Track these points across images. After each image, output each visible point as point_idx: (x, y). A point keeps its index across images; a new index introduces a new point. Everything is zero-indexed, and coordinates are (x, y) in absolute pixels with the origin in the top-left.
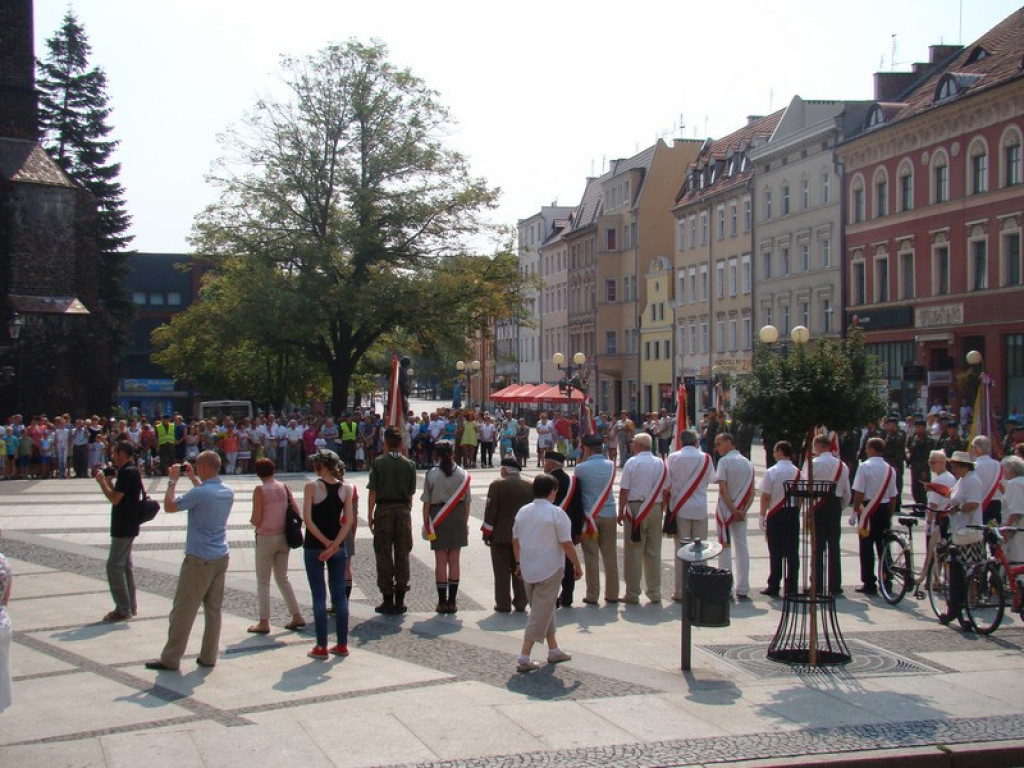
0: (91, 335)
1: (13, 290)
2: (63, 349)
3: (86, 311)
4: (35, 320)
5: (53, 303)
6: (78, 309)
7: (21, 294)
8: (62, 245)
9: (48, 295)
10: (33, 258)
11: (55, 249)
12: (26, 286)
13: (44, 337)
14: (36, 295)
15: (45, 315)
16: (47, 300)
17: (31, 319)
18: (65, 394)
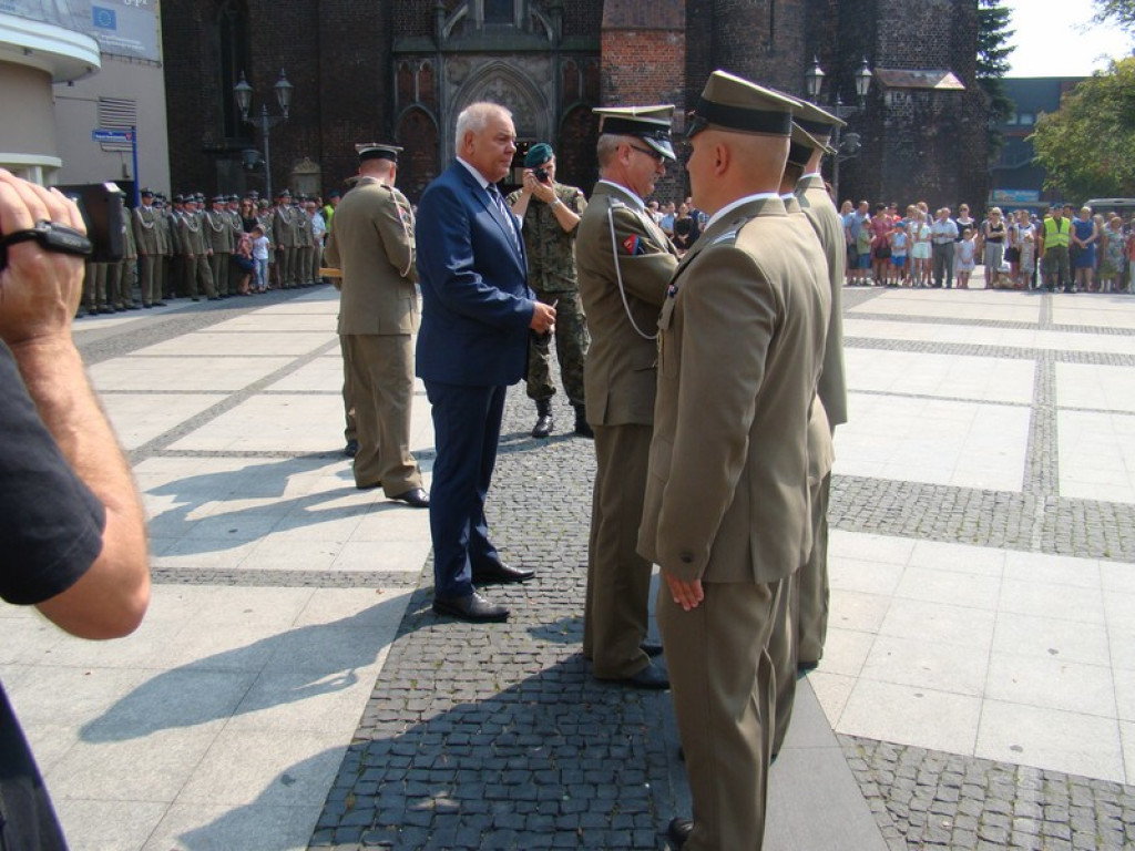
0: (967, 119)
1: (880, 64)
2: (933, 131)
3: (961, 86)
4: (902, 97)
5: (924, 77)
6: (951, 84)
7: (888, 68)
8: (936, 8)
9: (919, 69)
10: (903, 25)
11: (928, 14)
12: (895, 59)
13: (912, 117)
14: (904, 68)
15: (913, 91)
16: (917, 74)
17: (898, 96)
18: (933, 185)
